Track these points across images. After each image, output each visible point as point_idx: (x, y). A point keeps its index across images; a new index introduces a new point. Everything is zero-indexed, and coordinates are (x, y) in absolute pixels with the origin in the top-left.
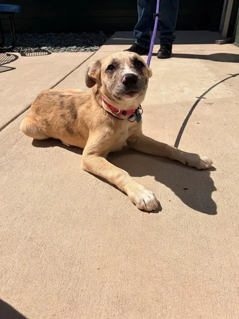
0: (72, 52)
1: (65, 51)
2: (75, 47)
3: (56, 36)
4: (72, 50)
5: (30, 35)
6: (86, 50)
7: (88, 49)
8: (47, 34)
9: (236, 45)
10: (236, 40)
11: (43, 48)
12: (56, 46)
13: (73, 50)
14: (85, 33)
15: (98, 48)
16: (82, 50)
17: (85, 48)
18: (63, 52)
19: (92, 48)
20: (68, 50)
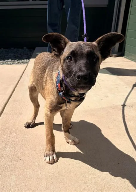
0: (9, 64)
1: (4, 63)
2: (10, 60)
4: (8, 63)
6: (19, 62)
7: (20, 61)
9: (126, 58)
10: (126, 54)
13: (10, 63)
14: (13, 48)
15: (28, 61)
16: (16, 62)
17: (18, 61)
18: (2, 64)
19: (23, 61)
20: (6, 63)
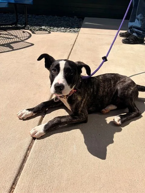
0: (62, 32)
1: (58, 30)
2: (63, 28)
3: (47, 17)
4: (62, 30)
5: (30, 16)
6: (71, 31)
8: (41, 16)
11: (43, 27)
12: (50, 26)
15: (78, 30)
16: (68, 31)
17: (69, 29)
18: (56, 31)
19: (74, 29)
